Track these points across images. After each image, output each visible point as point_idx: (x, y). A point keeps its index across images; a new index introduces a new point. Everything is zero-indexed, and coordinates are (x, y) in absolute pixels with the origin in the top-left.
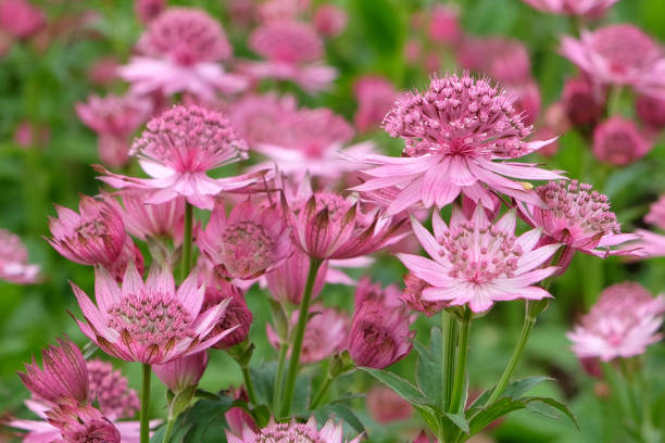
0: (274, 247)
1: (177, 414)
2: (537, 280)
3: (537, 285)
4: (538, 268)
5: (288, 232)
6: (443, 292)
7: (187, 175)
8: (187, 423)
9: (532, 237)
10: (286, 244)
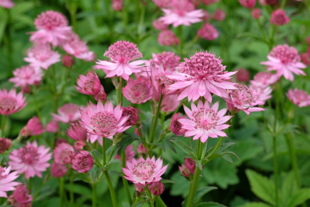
0: (148, 92)
1: (116, 143)
2: (223, 128)
3: (223, 130)
4: (224, 124)
5: (152, 88)
6: (192, 132)
7: (122, 64)
8: (120, 146)
9: (224, 111)
10: (151, 92)
